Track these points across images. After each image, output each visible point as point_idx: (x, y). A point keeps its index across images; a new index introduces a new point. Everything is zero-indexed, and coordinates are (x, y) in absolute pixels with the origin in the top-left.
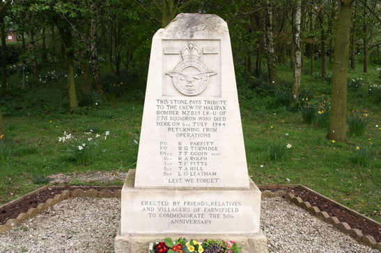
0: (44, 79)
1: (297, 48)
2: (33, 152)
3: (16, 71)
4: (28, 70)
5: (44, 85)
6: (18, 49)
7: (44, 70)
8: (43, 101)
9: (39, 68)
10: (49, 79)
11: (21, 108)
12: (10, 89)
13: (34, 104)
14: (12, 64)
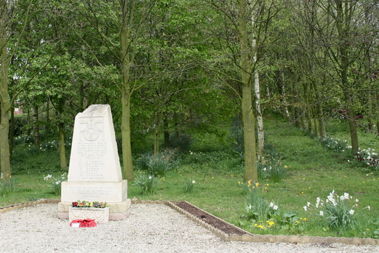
0: (45, 147)
1: (258, 113)
2: (29, 190)
3: (20, 142)
4: (31, 141)
5: (43, 152)
6: (24, 121)
7: (46, 141)
8: (41, 164)
9: (42, 138)
10: (49, 148)
11: (23, 169)
12: (15, 155)
13: (33, 167)
14: (17, 135)
